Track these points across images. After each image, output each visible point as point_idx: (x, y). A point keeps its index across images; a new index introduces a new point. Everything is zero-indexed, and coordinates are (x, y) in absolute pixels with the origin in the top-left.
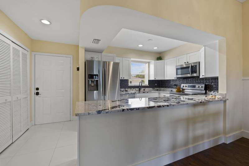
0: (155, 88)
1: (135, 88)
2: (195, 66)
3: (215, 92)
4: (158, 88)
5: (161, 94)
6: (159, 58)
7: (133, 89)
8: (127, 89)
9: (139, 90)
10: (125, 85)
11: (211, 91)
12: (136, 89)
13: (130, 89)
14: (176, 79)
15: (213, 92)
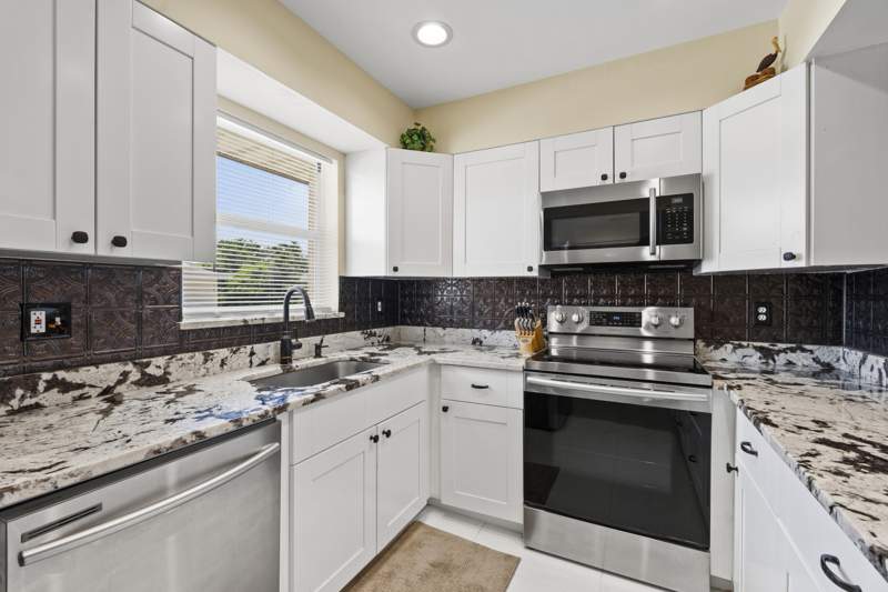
0: (378, 331)
1: (241, 343)
2: (679, 200)
3: (741, 346)
4: (389, 330)
5: (445, 372)
6: (417, 139)
7: (224, 352)
8: (161, 361)
9: (285, 357)
10: (139, 319)
11: (719, 345)
12: (258, 347)
13: (199, 356)
14: (535, 274)
15: (730, 347)
